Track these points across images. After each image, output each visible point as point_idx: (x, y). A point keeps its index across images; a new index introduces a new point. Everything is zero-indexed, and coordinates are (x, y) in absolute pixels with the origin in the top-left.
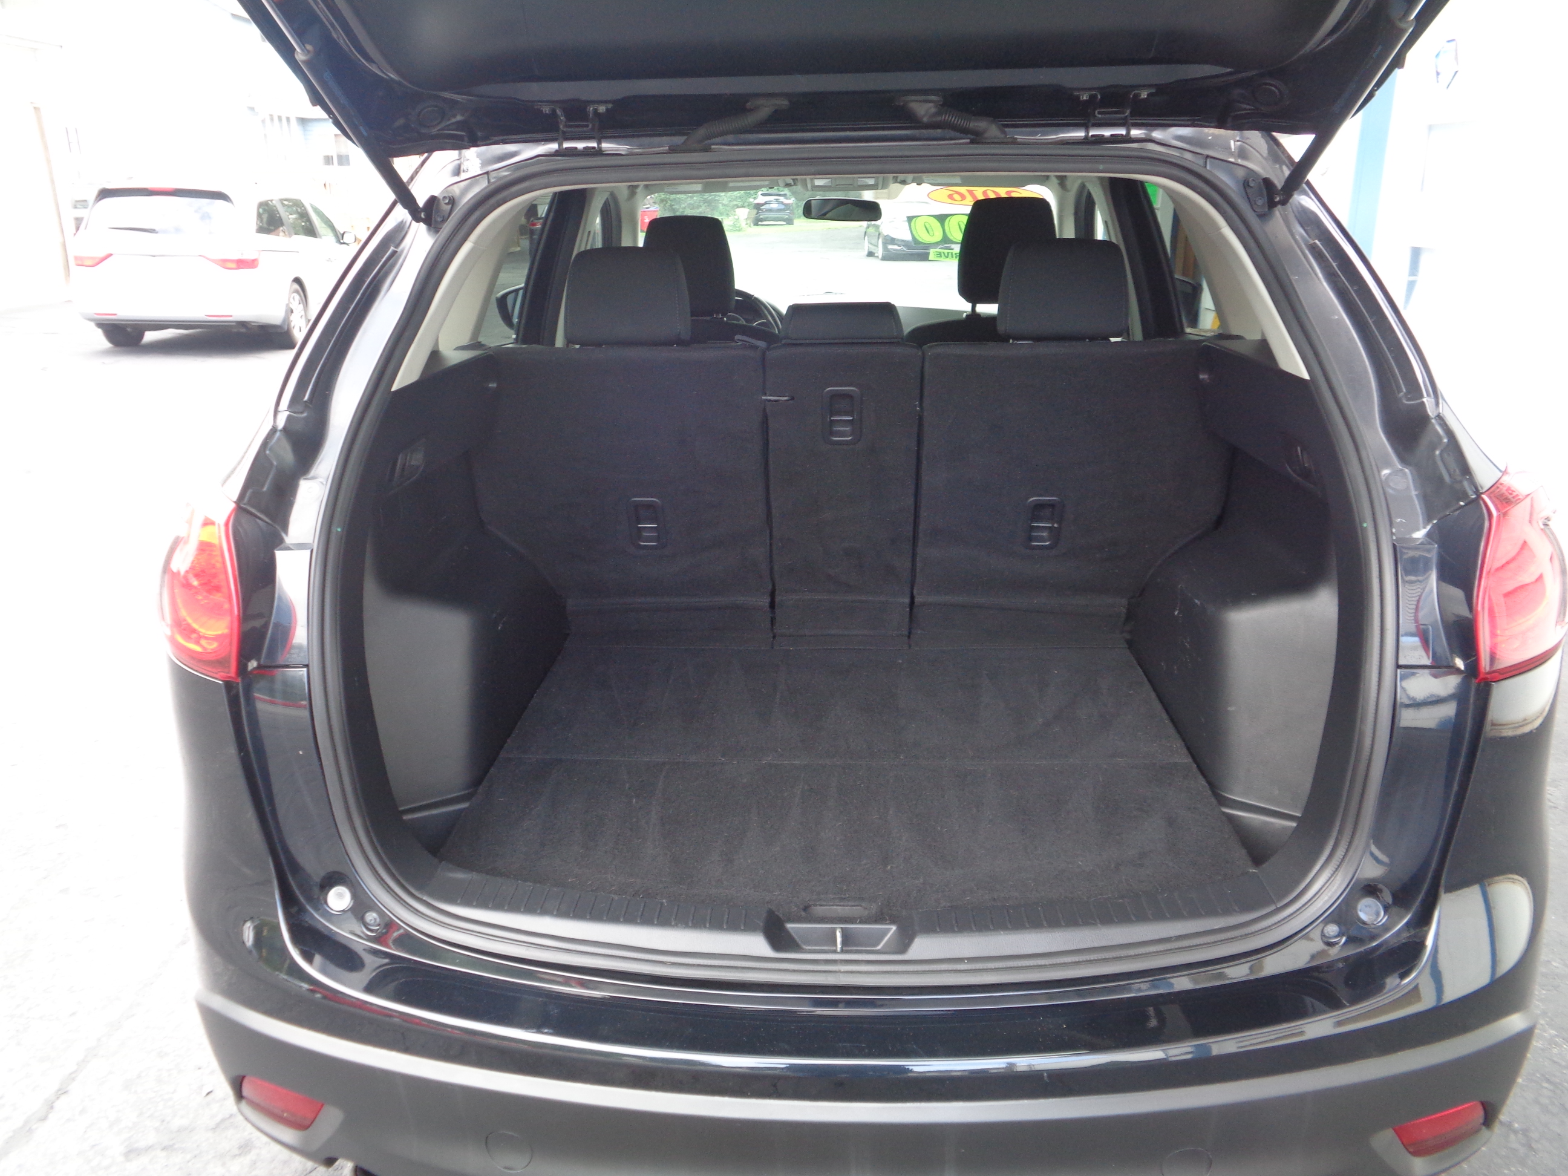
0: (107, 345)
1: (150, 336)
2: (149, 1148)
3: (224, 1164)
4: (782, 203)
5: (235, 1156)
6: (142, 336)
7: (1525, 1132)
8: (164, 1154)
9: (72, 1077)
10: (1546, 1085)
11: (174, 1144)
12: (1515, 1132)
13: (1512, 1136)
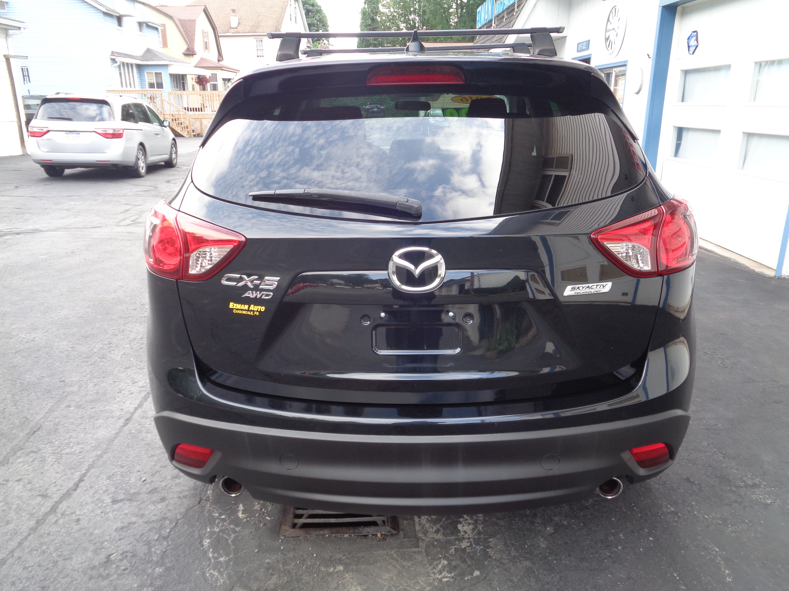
0: (46, 176)
1: (67, 171)
2: (122, 500)
3: (155, 505)
4: (379, 108)
5: (159, 502)
6: (63, 171)
7: (699, 484)
8: (128, 502)
9: (84, 475)
10: (710, 468)
11: (132, 499)
12: (695, 485)
13: (694, 486)
